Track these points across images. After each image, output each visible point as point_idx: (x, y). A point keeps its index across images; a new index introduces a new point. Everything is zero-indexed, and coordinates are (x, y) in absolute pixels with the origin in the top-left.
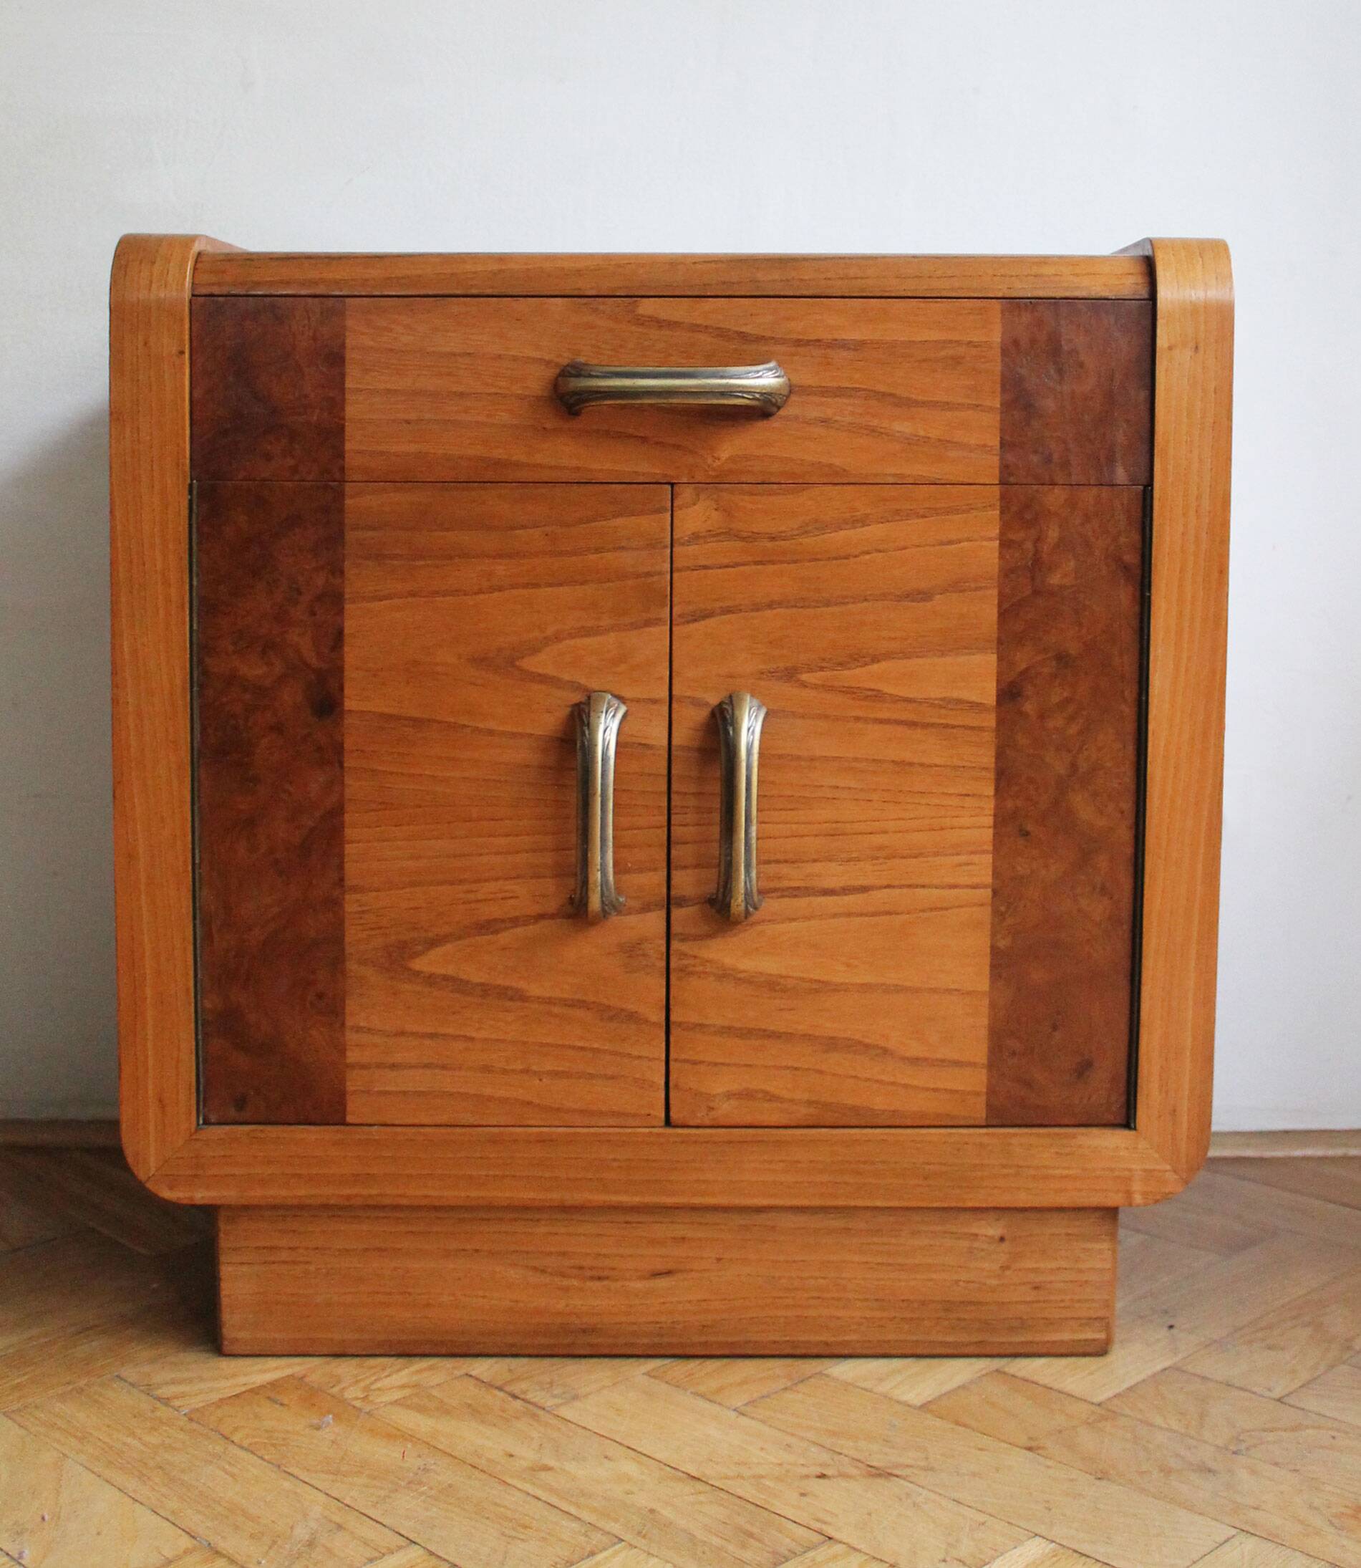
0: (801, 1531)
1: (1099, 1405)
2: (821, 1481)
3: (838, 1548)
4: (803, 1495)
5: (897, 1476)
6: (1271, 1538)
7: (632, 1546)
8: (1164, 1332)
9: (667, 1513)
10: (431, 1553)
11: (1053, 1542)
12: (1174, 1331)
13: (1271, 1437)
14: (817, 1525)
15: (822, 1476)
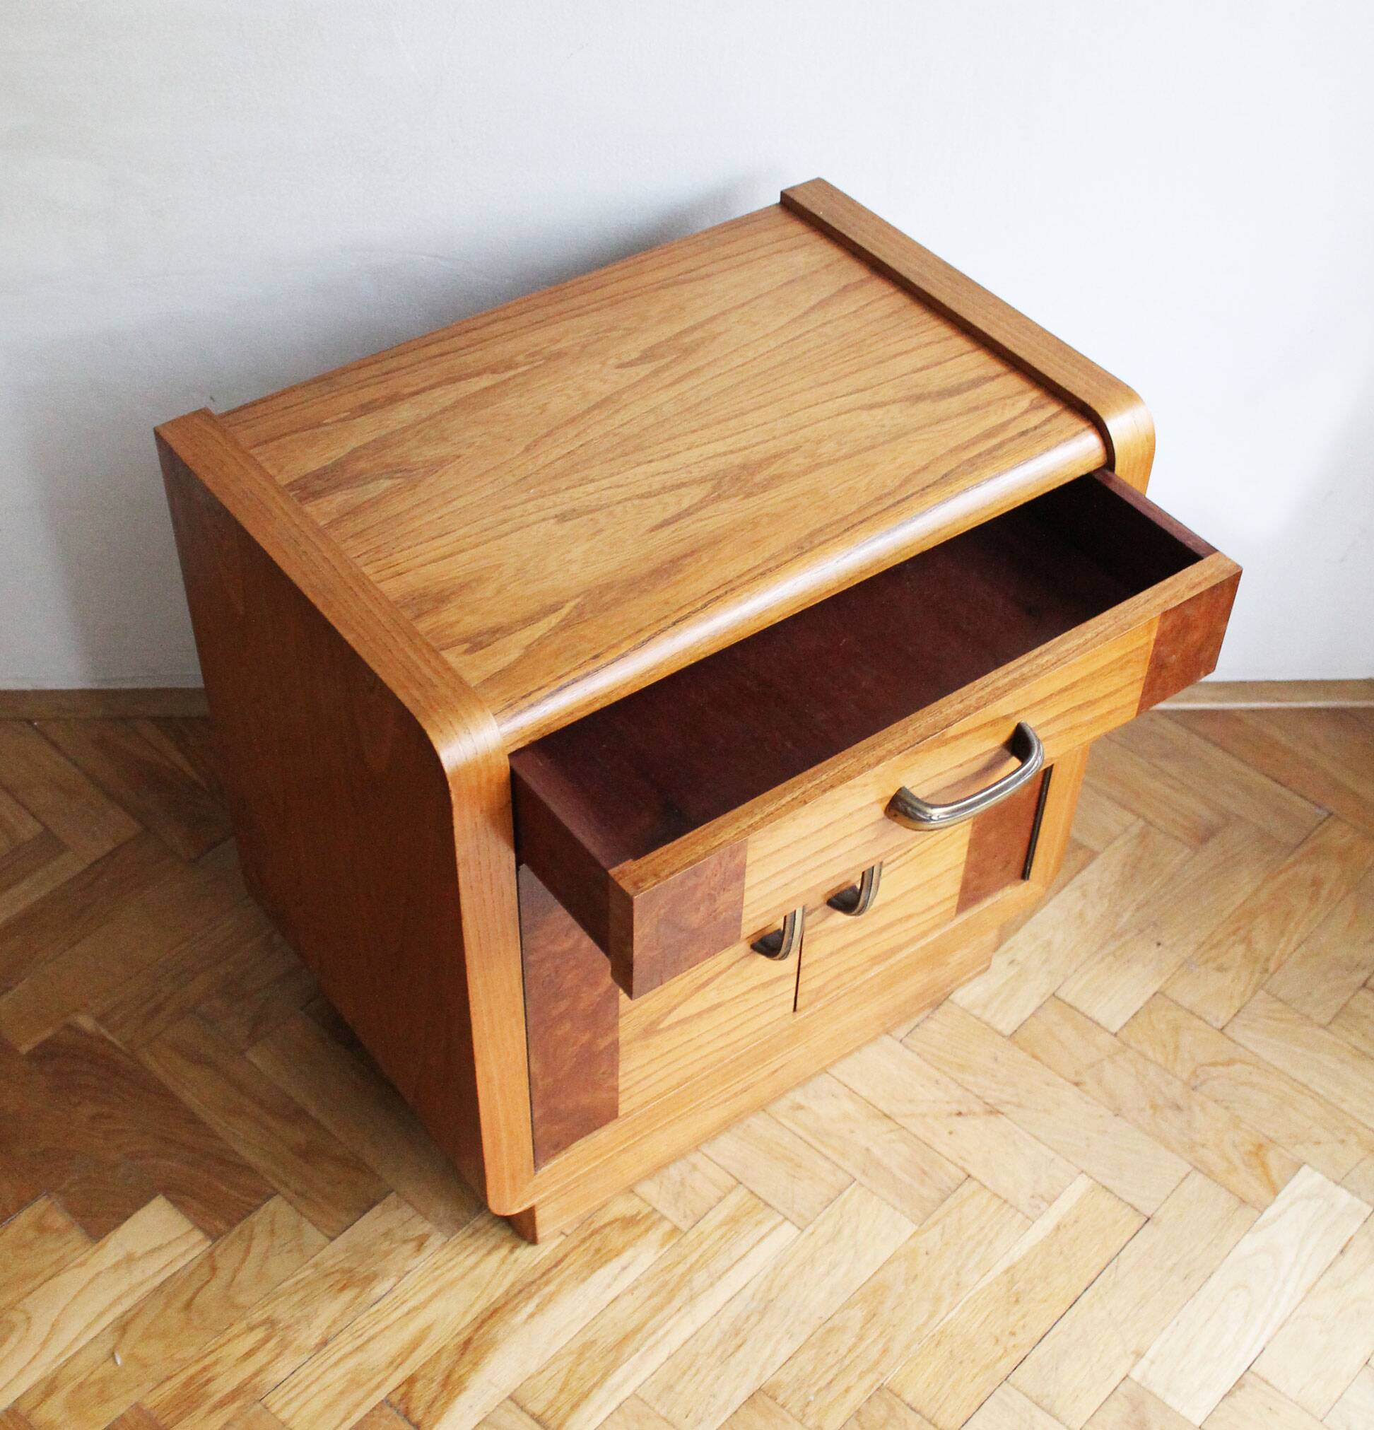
0: (952, 1168)
1: (1116, 1035)
2: (960, 1119)
3: (975, 1184)
4: (951, 1133)
5: (1002, 1114)
6: (1209, 1174)
7: (861, 1185)
8: (1154, 950)
9: (876, 1151)
10: (752, 1192)
11: (1091, 1178)
12: (1161, 948)
13: (1214, 1071)
14: (961, 1163)
15: (960, 1114)
